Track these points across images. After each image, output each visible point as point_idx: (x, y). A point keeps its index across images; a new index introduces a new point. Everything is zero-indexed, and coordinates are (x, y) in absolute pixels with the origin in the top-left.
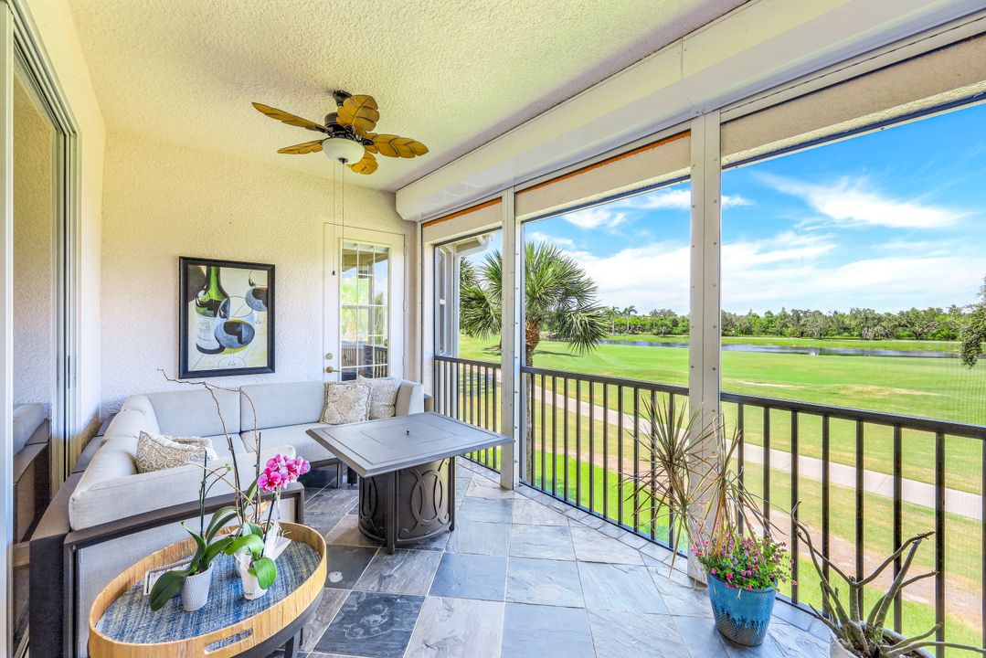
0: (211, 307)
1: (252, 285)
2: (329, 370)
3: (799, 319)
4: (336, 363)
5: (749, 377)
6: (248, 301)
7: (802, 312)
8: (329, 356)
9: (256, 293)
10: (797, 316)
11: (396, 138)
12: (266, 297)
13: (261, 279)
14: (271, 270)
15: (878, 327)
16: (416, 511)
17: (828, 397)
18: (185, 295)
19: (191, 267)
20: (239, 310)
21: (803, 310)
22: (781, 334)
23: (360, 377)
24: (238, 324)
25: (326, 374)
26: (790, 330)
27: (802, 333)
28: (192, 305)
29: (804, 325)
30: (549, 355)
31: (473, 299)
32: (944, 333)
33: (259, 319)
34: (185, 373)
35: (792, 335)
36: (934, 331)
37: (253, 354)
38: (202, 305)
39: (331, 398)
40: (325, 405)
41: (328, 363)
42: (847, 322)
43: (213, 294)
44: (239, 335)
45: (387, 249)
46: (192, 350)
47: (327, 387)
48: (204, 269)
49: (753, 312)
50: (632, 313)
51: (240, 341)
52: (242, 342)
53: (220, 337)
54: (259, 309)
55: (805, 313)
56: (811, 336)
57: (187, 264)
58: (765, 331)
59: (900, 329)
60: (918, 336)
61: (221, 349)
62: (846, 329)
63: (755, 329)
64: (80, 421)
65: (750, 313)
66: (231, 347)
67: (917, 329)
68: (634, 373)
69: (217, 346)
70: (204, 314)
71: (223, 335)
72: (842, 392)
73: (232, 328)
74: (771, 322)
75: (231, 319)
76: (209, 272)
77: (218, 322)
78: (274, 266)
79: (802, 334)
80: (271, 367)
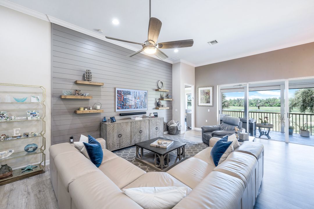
15: (261, 103)
27: (240, 105)
32: (277, 105)
36: (275, 104)
42: (252, 102)
59: (266, 104)
60: (271, 106)
62: (252, 104)
67: (271, 104)
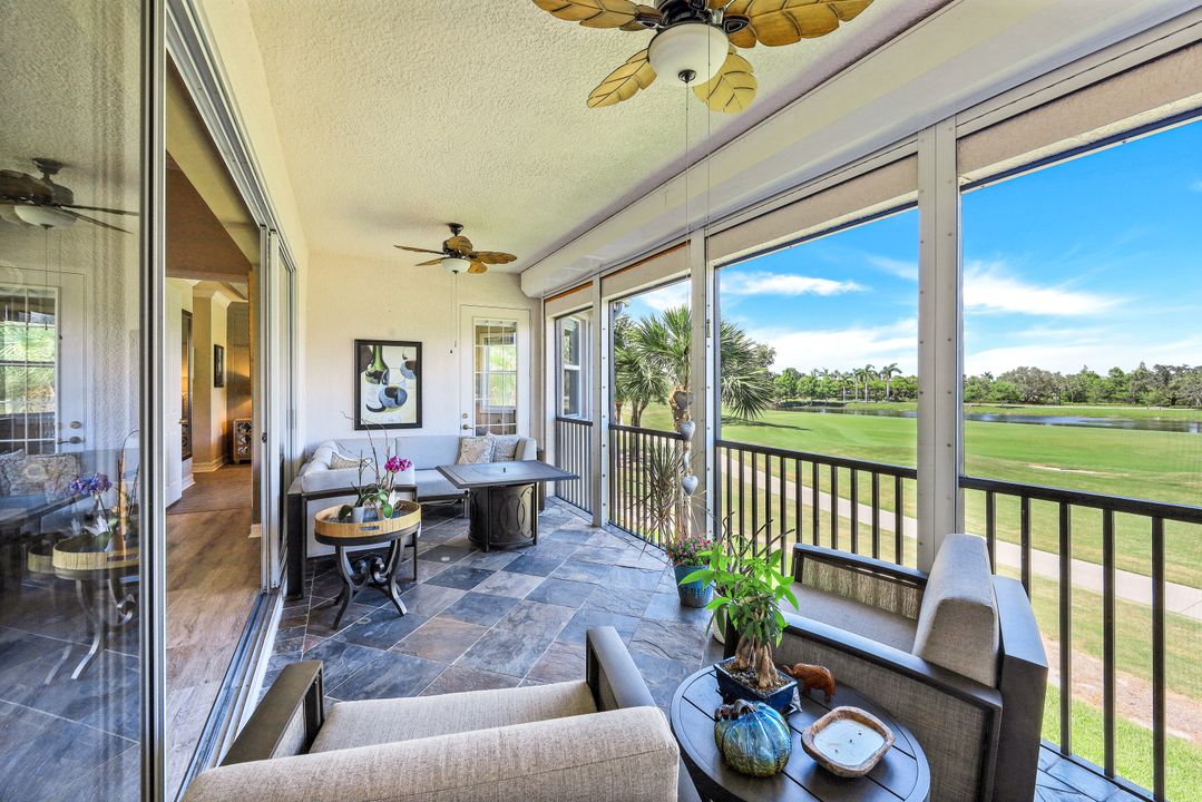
0: (378, 377)
1: (405, 358)
2: (465, 428)
3: (1167, 378)
4: (471, 422)
5: (1054, 461)
6: (402, 371)
7: (1173, 368)
8: (465, 416)
9: (408, 365)
10: (1165, 374)
11: (491, 253)
12: (416, 368)
13: (411, 354)
14: (418, 345)
16: (503, 523)
17: (1163, 489)
18: (359, 368)
19: (362, 347)
20: (397, 378)
21: (1175, 365)
22: (1138, 401)
23: (489, 434)
24: (395, 389)
25: (463, 430)
26: (1151, 396)
27: (1174, 399)
28: (363, 375)
29: (1176, 388)
30: (766, 428)
31: (625, 363)
33: (409, 385)
34: (359, 426)
35: (1156, 402)
37: (406, 413)
38: (370, 375)
39: (463, 449)
40: (459, 455)
41: (464, 422)
43: (377, 366)
44: (396, 397)
45: (515, 324)
46: (364, 409)
47: (461, 440)
48: (371, 347)
49: (1089, 370)
50: (894, 374)
51: (396, 401)
52: (399, 403)
53: (383, 400)
54: (411, 378)
55: (1179, 369)
56: (1191, 404)
57: (361, 344)
58: (1108, 397)
61: (383, 409)
63: (1091, 394)
64: (298, 453)
65: (1084, 372)
66: (390, 407)
68: (873, 451)
69: (380, 406)
70: (372, 382)
71: (384, 397)
72: (1189, 483)
73: (391, 392)
74: (1120, 383)
75: (390, 385)
76: (374, 349)
77: (381, 387)
78: (421, 343)
79: (1173, 402)
80: (419, 424)
